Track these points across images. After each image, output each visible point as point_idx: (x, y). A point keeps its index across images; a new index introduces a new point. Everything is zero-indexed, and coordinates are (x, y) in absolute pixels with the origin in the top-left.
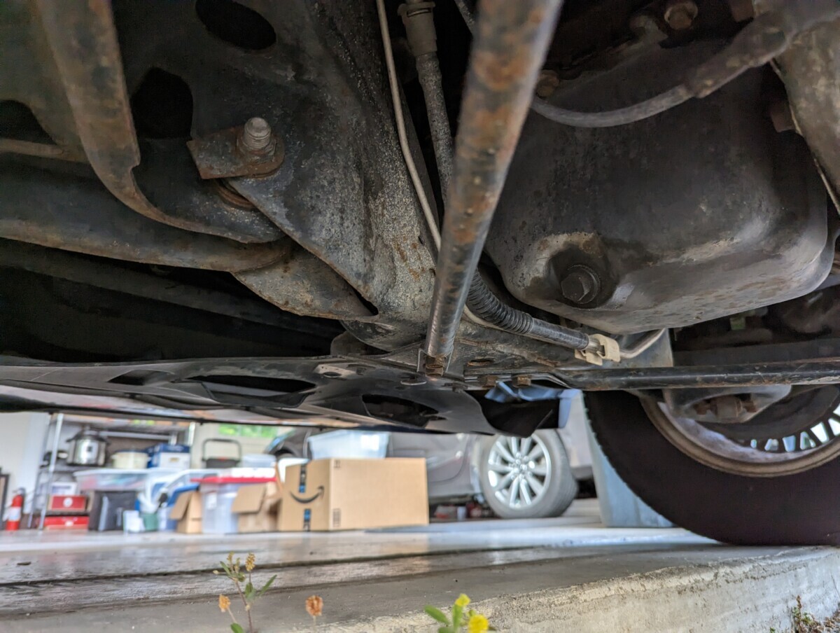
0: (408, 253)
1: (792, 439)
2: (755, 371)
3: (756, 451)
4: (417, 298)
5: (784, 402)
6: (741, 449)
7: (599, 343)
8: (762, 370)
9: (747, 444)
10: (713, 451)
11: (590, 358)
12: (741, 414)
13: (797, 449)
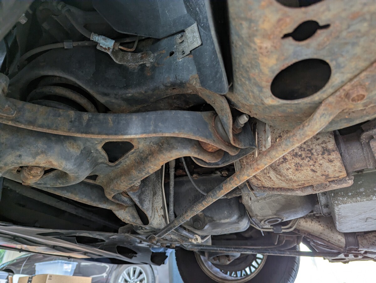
0: (159, 211)
1: (240, 272)
2: (232, 248)
3: (229, 276)
4: (158, 222)
5: (238, 259)
6: (224, 275)
7: (196, 237)
8: (234, 248)
9: (226, 274)
10: (216, 275)
11: (193, 241)
12: (226, 262)
13: (241, 276)
